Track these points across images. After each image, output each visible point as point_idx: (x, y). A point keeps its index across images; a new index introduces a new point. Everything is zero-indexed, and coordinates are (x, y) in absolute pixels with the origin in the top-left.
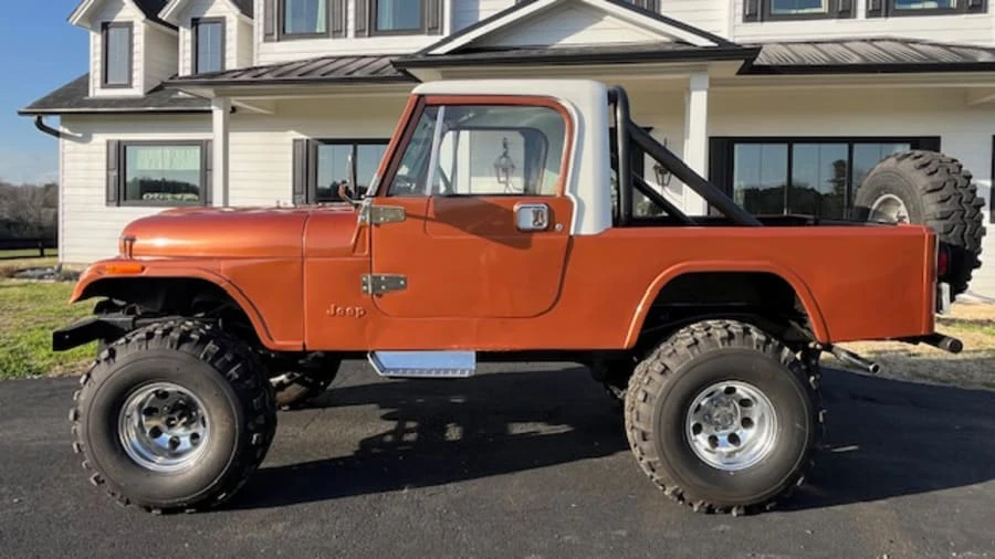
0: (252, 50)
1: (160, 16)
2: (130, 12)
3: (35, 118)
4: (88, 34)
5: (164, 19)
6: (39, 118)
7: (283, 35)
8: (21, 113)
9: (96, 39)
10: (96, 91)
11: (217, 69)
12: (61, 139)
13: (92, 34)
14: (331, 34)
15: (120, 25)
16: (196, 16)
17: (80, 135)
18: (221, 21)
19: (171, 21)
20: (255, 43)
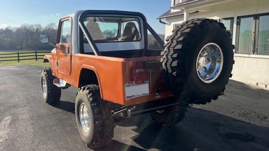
3: (159, 20)
6: (160, 20)
8: (157, 19)
12: (165, 25)
17: (169, 23)
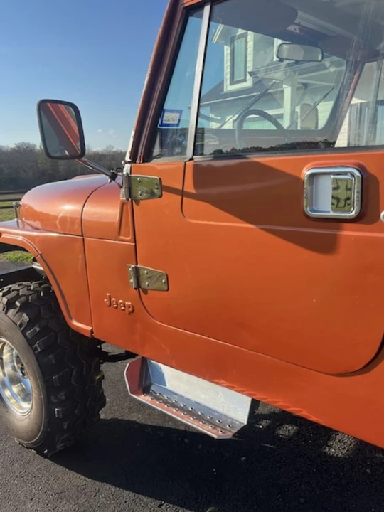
4: (223, 47)
10: (228, 88)
13: (225, 47)
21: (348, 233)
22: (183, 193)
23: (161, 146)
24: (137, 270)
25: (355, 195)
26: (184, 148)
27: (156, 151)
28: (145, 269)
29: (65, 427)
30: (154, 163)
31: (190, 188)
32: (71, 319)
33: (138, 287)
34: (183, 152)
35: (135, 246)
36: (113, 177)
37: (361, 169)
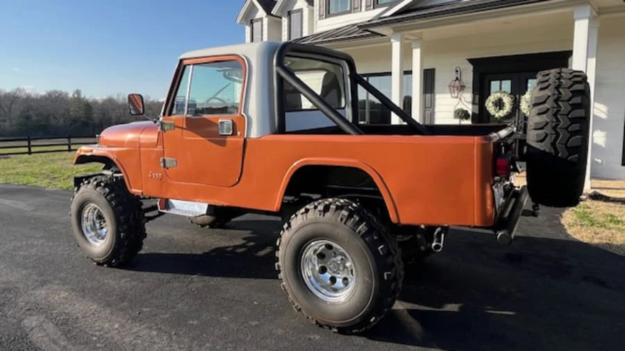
0: (313, 25)
1: (272, 12)
2: (261, 13)
3: (222, 73)
5: (274, 14)
7: (328, 14)
9: (248, 29)
11: (299, 37)
14: (353, 10)
15: (257, 20)
16: (289, 10)
18: (301, 10)
19: (279, 15)
20: (315, 20)
21: (229, 139)
22: (182, 128)
23: (177, 110)
24: (164, 161)
25: (231, 128)
26: (184, 110)
27: (174, 112)
28: (167, 159)
29: (126, 244)
30: (173, 117)
31: (185, 126)
32: (131, 188)
33: (165, 166)
34: (183, 113)
35: (164, 151)
36: (155, 122)
37: (232, 121)
